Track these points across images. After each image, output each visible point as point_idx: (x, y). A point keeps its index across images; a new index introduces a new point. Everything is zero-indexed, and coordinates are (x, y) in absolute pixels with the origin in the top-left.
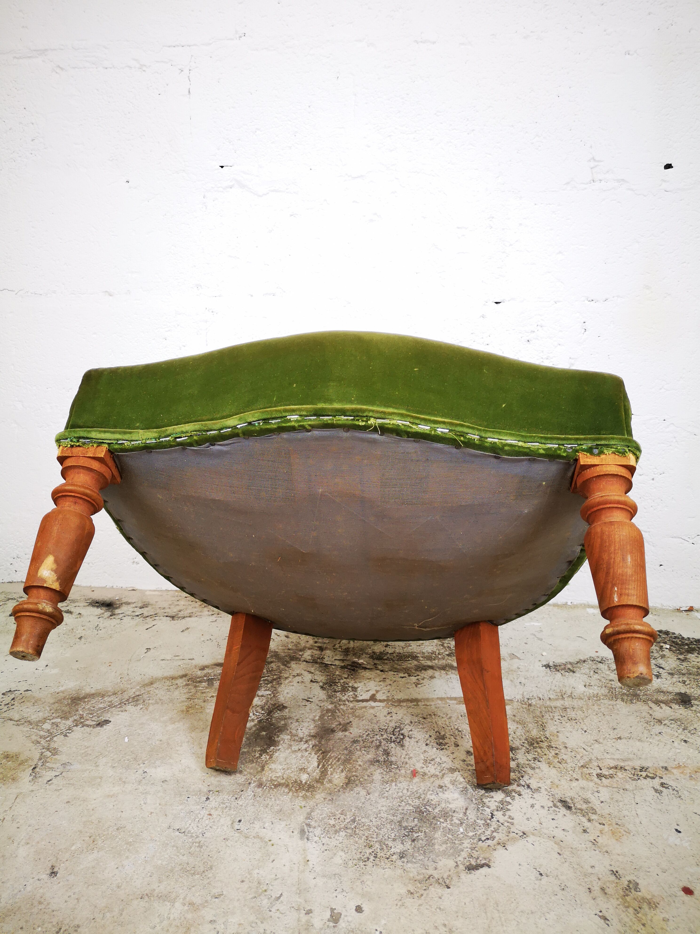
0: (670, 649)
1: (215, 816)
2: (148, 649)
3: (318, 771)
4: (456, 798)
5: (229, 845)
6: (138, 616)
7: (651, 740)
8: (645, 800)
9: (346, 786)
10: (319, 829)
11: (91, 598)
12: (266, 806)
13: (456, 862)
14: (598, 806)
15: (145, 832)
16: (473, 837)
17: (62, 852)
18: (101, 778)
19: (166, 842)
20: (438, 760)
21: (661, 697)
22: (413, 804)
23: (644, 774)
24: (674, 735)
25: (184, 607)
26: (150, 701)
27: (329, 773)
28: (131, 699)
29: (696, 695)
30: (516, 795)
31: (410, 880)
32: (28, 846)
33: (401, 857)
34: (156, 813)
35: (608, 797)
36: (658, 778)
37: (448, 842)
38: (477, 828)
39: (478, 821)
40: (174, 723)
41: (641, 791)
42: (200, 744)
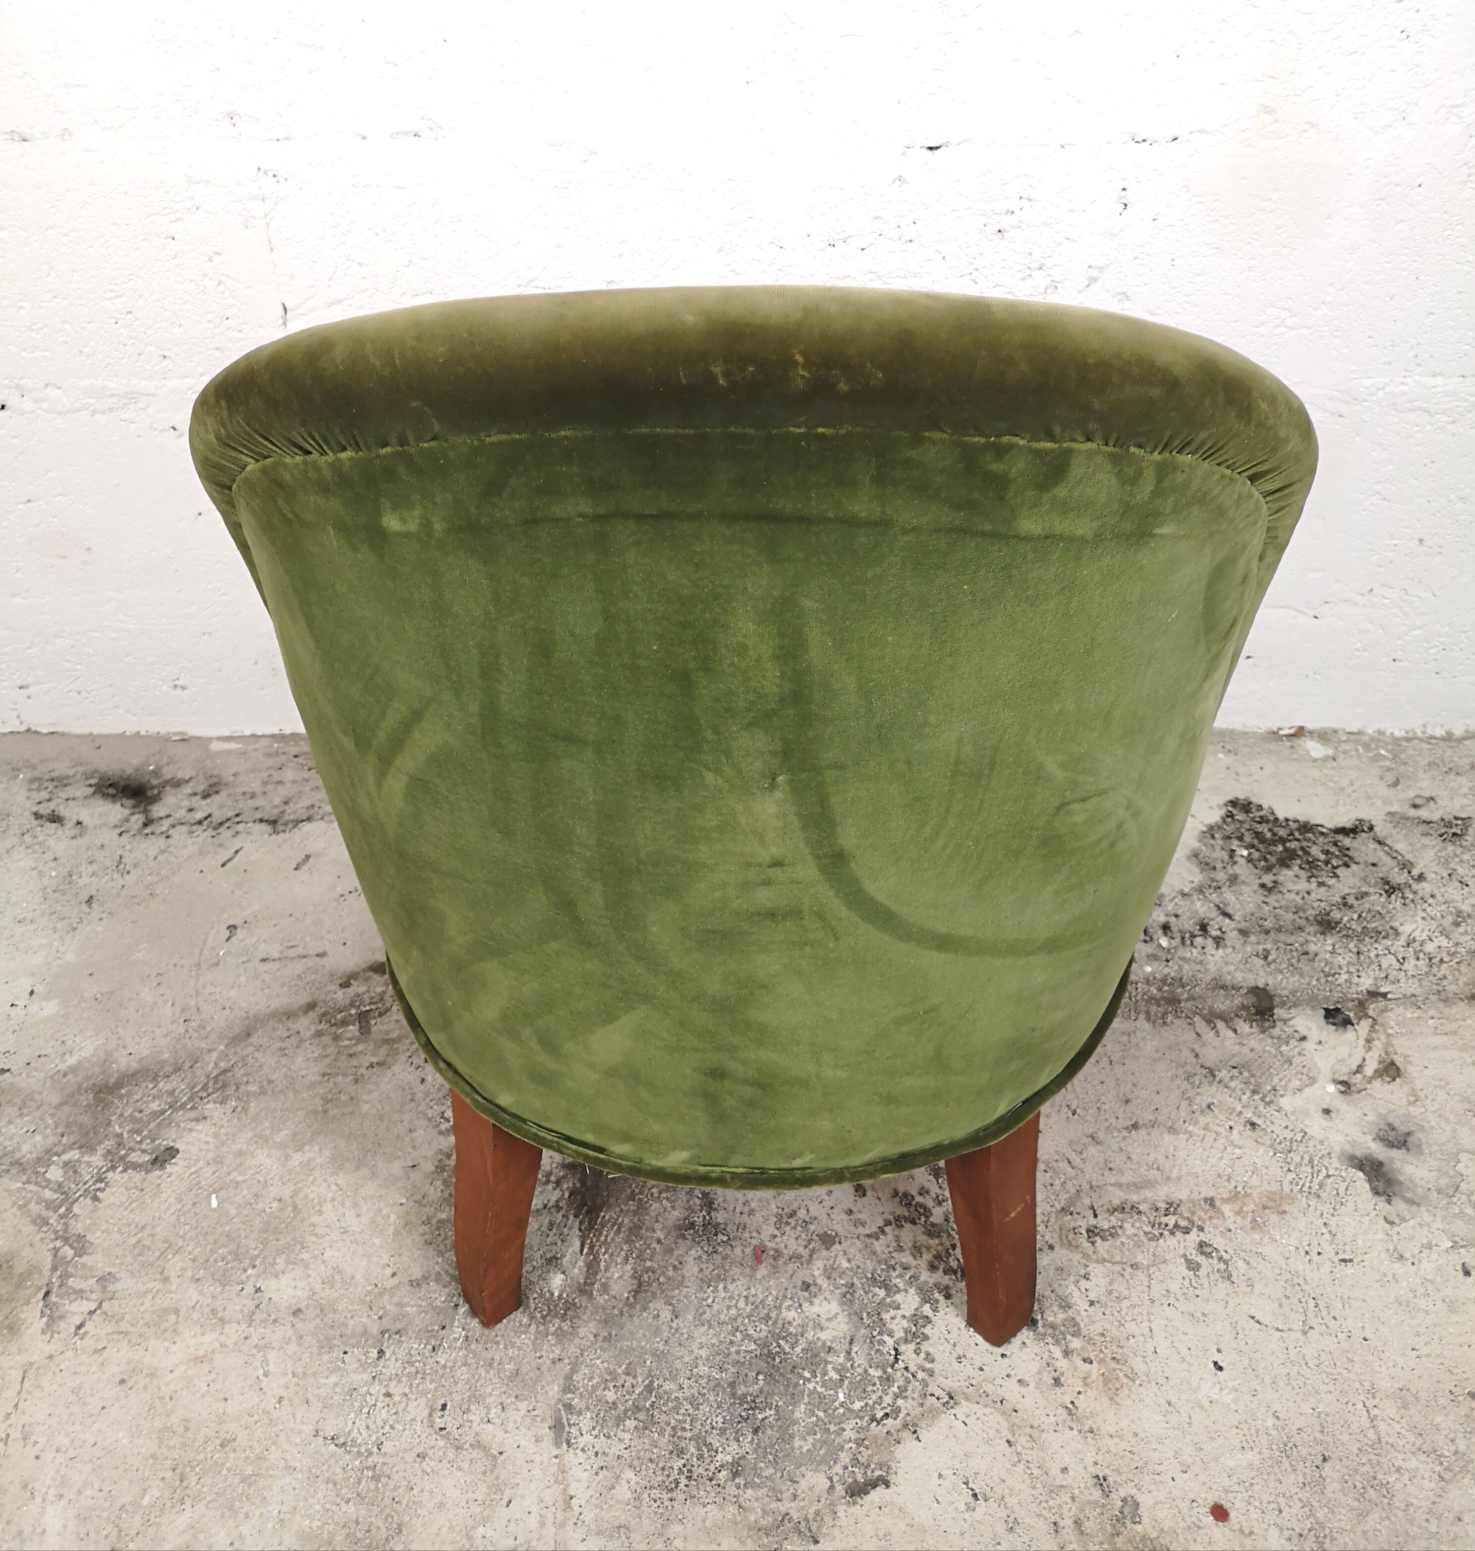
0: (1249, 860)
1: (397, 1398)
2: (232, 928)
3: (580, 1263)
4: (833, 1313)
5: (429, 1470)
6: (200, 823)
7: (1191, 1128)
8: (1168, 1291)
9: (634, 1296)
10: (589, 1415)
11: (96, 771)
12: (491, 1365)
13: (831, 1479)
14: (1084, 1314)
15: (274, 1448)
16: (862, 1414)
17: (127, 1511)
18: (177, 1312)
19: (314, 1471)
20: (802, 1213)
21: (1222, 1003)
22: (756, 1335)
23: (1171, 1220)
24: (1234, 1110)
25: (296, 788)
26: (252, 1088)
27: (602, 1264)
28: (211, 1084)
29: (1285, 993)
30: (941, 1298)
31: (750, 1529)
32: (63, 1502)
33: (736, 1475)
34: (290, 1400)
35: (1103, 1289)
36: (1195, 1230)
37: (817, 1429)
38: (870, 1388)
39: (871, 1371)
40: (300, 1148)
41: (1162, 1266)
42: (355, 1205)
